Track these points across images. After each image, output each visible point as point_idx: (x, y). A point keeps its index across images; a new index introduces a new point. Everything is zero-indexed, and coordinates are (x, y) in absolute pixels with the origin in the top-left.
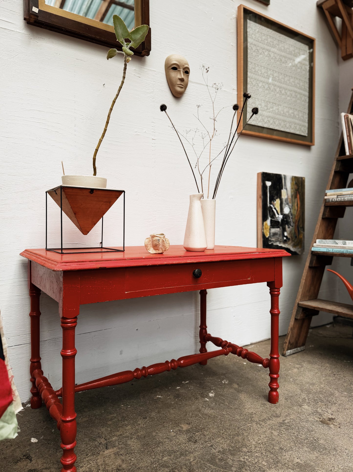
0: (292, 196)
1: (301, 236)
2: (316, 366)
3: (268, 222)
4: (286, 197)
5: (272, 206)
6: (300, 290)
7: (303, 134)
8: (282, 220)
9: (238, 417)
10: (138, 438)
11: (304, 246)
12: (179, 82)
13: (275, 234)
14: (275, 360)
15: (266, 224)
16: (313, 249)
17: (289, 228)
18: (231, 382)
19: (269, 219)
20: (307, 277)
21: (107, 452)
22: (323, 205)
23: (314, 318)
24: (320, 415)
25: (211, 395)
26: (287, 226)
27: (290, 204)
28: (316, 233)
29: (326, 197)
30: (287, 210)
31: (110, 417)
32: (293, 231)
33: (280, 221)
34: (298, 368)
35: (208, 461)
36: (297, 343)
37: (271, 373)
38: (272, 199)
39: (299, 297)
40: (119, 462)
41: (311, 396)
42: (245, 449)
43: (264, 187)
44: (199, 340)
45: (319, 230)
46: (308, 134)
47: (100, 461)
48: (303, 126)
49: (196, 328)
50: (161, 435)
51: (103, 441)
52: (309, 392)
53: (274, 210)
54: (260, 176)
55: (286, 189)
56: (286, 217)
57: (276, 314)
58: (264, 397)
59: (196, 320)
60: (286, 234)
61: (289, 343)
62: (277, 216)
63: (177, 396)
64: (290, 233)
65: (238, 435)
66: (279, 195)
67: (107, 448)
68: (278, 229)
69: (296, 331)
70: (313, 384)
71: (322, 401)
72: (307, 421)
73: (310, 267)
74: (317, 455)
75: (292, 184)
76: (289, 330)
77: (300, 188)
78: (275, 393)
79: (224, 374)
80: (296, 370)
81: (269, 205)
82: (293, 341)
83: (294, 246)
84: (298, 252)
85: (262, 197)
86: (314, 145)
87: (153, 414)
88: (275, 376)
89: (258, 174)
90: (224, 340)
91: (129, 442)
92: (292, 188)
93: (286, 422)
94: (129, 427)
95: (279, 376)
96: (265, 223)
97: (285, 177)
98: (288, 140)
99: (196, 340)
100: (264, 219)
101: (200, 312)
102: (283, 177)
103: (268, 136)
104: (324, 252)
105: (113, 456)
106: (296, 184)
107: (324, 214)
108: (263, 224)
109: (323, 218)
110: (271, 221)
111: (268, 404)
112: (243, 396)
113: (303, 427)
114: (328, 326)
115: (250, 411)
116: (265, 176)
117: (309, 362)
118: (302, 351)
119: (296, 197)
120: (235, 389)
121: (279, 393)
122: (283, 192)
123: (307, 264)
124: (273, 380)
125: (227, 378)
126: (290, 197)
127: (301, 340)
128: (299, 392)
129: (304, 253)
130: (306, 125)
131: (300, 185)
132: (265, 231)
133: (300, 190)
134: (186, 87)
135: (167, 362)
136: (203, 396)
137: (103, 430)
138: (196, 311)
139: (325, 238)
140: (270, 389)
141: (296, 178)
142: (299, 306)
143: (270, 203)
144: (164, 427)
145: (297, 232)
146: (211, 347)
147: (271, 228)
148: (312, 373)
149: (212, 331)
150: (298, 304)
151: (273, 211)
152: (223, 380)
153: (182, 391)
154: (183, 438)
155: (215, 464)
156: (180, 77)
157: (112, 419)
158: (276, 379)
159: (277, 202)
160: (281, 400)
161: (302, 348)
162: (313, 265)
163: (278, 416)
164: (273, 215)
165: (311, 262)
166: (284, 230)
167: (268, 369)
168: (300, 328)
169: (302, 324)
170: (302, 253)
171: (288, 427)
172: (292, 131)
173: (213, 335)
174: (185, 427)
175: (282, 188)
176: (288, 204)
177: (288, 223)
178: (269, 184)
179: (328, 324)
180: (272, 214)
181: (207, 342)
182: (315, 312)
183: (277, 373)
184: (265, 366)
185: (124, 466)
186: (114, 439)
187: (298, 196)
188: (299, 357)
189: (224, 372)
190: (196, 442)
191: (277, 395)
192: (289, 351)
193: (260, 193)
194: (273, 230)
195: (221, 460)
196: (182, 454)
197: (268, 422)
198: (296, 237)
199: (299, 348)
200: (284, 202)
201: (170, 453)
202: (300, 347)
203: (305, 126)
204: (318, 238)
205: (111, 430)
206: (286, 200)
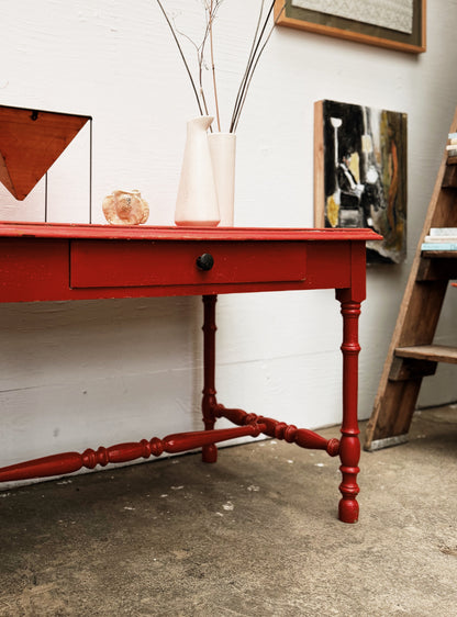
0: (382, 149)
1: (400, 228)
2: (431, 467)
3: (336, 198)
4: (371, 150)
5: (343, 166)
6: (399, 326)
7: (402, 30)
8: (363, 195)
9: (280, 542)
10: (93, 569)
11: (406, 249)
13: (349, 222)
14: (352, 440)
15: (332, 202)
16: (424, 247)
17: (376, 210)
18: (264, 492)
19: (339, 191)
20: (412, 300)
21: (35, 589)
22: (444, 162)
23: (426, 382)
24: (441, 540)
25: (226, 507)
26: (372, 207)
27: (379, 165)
28: (430, 217)
29: (448, 148)
30: (372, 176)
31: (39, 537)
32: (385, 218)
33: (359, 196)
34: (395, 471)
35: (226, 604)
36: (392, 427)
37: (344, 465)
38: (344, 153)
39: (397, 339)
40: (59, 603)
41: (421, 512)
42: (296, 589)
43: (328, 128)
44: (201, 416)
45: (436, 211)
46: (413, 29)
47: (24, 601)
48: (403, 13)
49: (195, 395)
50: (135, 566)
51: (27, 572)
52: (418, 506)
53: (347, 173)
54: (320, 108)
55: (371, 135)
56: (370, 188)
57: (352, 351)
58: (331, 513)
59: (195, 381)
60: (370, 222)
61: (377, 426)
62: (353, 186)
63: (164, 508)
64: (380, 220)
65: (282, 568)
66: (357, 147)
67: (35, 584)
68: (356, 212)
69: (390, 403)
70: (427, 495)
71: (443, 520)
72: (415, 550)
73: (418, 283)
74: (435, 600)
75: (382, 125)
76: (378, 402)
77: (398, 134)
78: (350, 503)
79: (251, 478)
80: (390, 473)
81: (337, 165)
82: (385, 422)
83: (387, 246)
84: (394, 258)
85: (323, 147)
86: (424, 51)
87: (119, 534)
88: (351, 470)
89: (316, 104)
90: (249, 412)
91: (76, 575)
92: (382, 134)
93: (375, 550)
94: (75, 553)
95: (358, 471)
96: (329, 199)
97: (368, 110)
98: (375, 39)
99: (195, 419)
100: (329, 191)
101: (202, 367)
102: (364, 110)
103: (335, 30)
104: (445, 252)
105: (47, 595)
106: (390, 125)
107: (445, 180)
108: (326, 200)
109: (443, 188)
110: (342, 194)
111: (339, 524)
112: (287, 511)
113: (407, 559)
114: (453, 407)
115: (304, 534)
116: (331, 109)
117: (417, 461)
118: (401, 444)
119: (389, 151)
120: (274, 500)
121: (360, 504)
122: (365, 139)
123: (413, 277)
124: (349, 478)
125: (257, 484)
126: (379, 151)
127: (400, 424)
128: (397, 505)
129: (406, 262)
130: (410, 11)
131: (398, 128)
132: (330, 215)
133: (397, 138)
135: (144, 442)
136: (211, 509)
137: (27, 556)
138: (195, 364)
139: (447, 225)
140: (341, 497)
141: (388, 113)
142: (396, 355)
143: (341, 161)
144: (140, 553)
145: (392, 218)
146: (223, 424)
147: (341, 209)
148: (423, 478)
149: (226, 398)
150: (395, 352)
151: (345, 176)
152: (249, 484)
153: (172, 501)
154: (176, 571)
155: (241, 610)
157: (42, 542)
158: (354, 475)
159: (354, 159)
160: (364, 517)
161: (402, 437)
162: (424, 278)
163: (357, 542)
164: (345, 185)
165: (420, 272)
166: (367, 214)
167: (338, 458)
168: (399, 400)
169: (403, 392)
170: (402, 261)
171: (379, 559)
172: (381, 23)
173: (228, 405)
174: (180, 555)
175: (363, 133)
176: (374, 164)
177: (375, 201)
178: (337, 123)
179: (453, 403)
180: (343, 182)
181: (215, 421)
182: (428, 366)
183: (355, 465)
184: (332, 454)
185: (69, 610)
186: (48, 570)
187: (394, 150)
188: (396, 453)
189: (251, 474)
190: (202, 576)
191: (356, 507)
192: (377, 442)
193: (321, 140)
194: (346, 214)
195: (250, 604)
196: (176, 594)
197: (340, 551)
198: (390, 229)
199: (396, 438)
200: (367, 160)
201: (153, 592)
202: (397, 435)
203: (408, 15)
204: (432, 227)
205: (42, 558)
206: (372, 156)
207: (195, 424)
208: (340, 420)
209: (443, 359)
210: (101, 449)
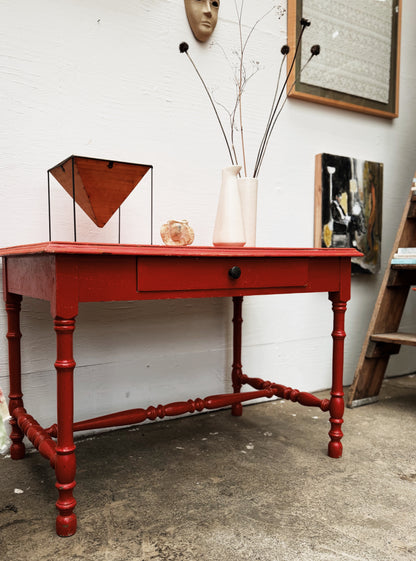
0: (364, 190)
1: (376, 248)
2: (394, 419)
3: (330, 225)
4: (356, 191)
5: (335, 202)
6: (374, 319)
7: (381, 101)
8: (350, 224)
9: (286, 471)
10: (154, 490)
11: (380, 263)
12: (204, 19)
13: (339, 243)
14: (338, 400)
15: (327, 229)
16: (393, 262)
17: (359, 235)
18: (275, 436)
19: (332, 221)
20: (383, 299)
21: (113, 504)
22: (409, 200)
23: (393, 359)
24: (400, 470)
25: (248, 447)
26: (356, 232)
27: (362, 202)
28: (398, 239)
29: (413, 189)
30: (357, 210)
31: (115, 468)
32: (365, 240)
33: (347, 224)
34: (369, 421)
35: (248, 514)
36: (367, 390)
37: (333, 417)
38: (337, 193)
39: (372, 328)
40: (130, 514)
41: (386, 451)
42: (297, 504)
43: (325, 174)
44: (231, 383)
45: (402, 236)
46: (389, 100)
47: (106, 512)
48: (382, 88)
49: (227, 368)
50: (184, 488)
51: (108, 493)
52: (384, 446)
53: (338, 208)
54: (320, 159)
55: (357, 179)
56: (355, 219)
57: (340, 337)
58: (323, 451)
59: (227, 358)
60: (355, 243)
61: (357, 390)
62: (343, 217)
63: (204, 448)
64: (361, 242)
65: (287, 489)
66: (346, 188)
67: (114, 500)
68: (344, 236)
69: (366, 374)
70: (391, 438)
71: (402, 456)
72: (382, 477)
73: (388, 287)
74: (394, 511)
75: (364, 172)
76: (357, 373)
77: (376, 179)
78: (336, 445)
79: (267, 426)
80: (365, 423)
81: (331, 201)
82: (362, 388)
83: (367, 261)
84: (371, 270)
85: (321, 188)
86: (397, 117)
87: (173, 466)
88: (338, 421)
89: (317, 156)
90: (265, 380)
91: (142, 494)
92: (365, 179)
93: (353, 477)
94: (142, 479)
95: (343, 422)
96: (325, 226)
97: (355, 161)
98: (361, 108)
99: (227, 385)
100: (325, 220)
101: (232, 348)
102: (352, 161)
103: (332, 101)
104: (408, 266)
105: (122, 508)
106: (371, 172)
107: (409, 213)
108: (323, 227)
109: (408, 219)
110: (335, 223)
111: (328, 459)
112: (292, 450)
113: (376, 483)
114: (411, 376)
115: (303, 465)
116: (328, 160)
117: (385, 415)
118: (374, 402)
119: (370, 192)
120: (282, 442)
121: (343, 445)
122: (352, 182)
123: (384, 283)
124: (336, 426)
125: (270, 431)
126: (362, 191)
127: (373, 389)
128: (370, 445)
129: (380, 272)
130: (387, 87)
131: (376, 174)
132: (325, 238)
133: (375, 182)
134: (214, 25)
135: (190, 401)
136: (238, 448)
137: (108, 481)
138: (227, 346)
139: (410, 246)
140: (330, 440)
141: (370, 163)
142: (372, 340)
143: (334, 199)
144: (187, 479)
145: (370, 240)
146: (247, 388)
147: (333, 234)
148: (389, 427)
149: (249, 370)
150: (371, 337)
151: (337, 210)
152: (265, 431)
153: (210, 443)
154: (213, 491)
155: (258, 518)
156: (206, 11)
157: (118, 471)
158: (339, 425)
159: (344, 197)
160: (346, 454)
161: (374, 398)
162: (393, 284)
163: (341, 471)
164: (337, 217)
165: (390, 280)
166: (352, 238)
167: (328, 413)
168: (373, 371)
169: (376, 365)
170: (377, 272)
171: (356, 483)
172: (366, 96)
173: (251, 375)
174: (216, 480)
175: (351, 178)
176: (358, 201)
177: (358, 228)
178: (332, 170)
179: (411, 374)
180: (335, 214)
181: (241, 387)
182: (394, 348)
183: (340, 417)
184: (324, 410)
185: (138, 518)
186: (122, 491)
187: (373, 190)
188: (370, 410)
189: (266, 424)
190: (231, 495)
191: (341, 447)
192: (356, 401)
193: (320, 183)
194: (337, 238)
195: (265, 514)
196: (212, 507)
197: (328, 477)
198: (369, 249)
199: (370, 399)
200: (353, 198)
201: (197, 506)
202: (371, 396)
203: (385, 89)
204: (400, 246)
205: (118, 482)
206: (357, 195)
207: (227, 388)
208: (330, 386)
209: (404, 342)
210: (160, 406)
